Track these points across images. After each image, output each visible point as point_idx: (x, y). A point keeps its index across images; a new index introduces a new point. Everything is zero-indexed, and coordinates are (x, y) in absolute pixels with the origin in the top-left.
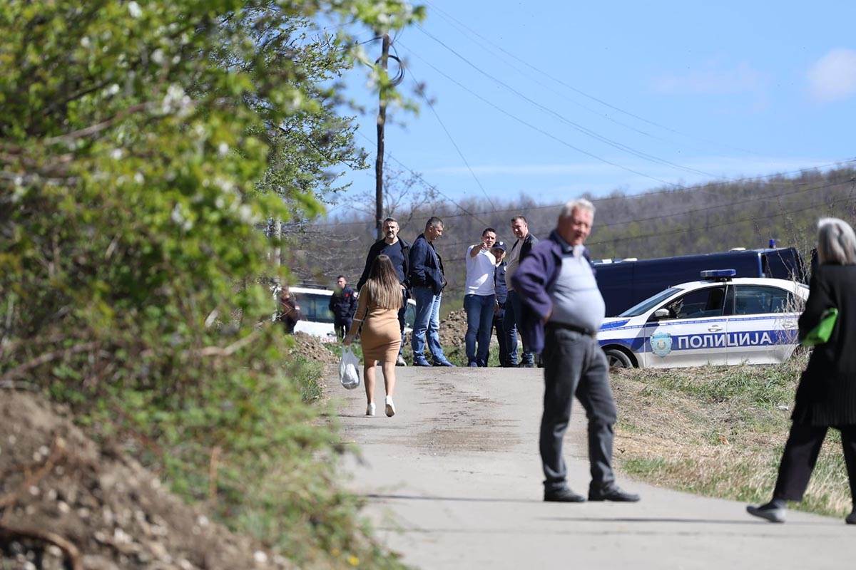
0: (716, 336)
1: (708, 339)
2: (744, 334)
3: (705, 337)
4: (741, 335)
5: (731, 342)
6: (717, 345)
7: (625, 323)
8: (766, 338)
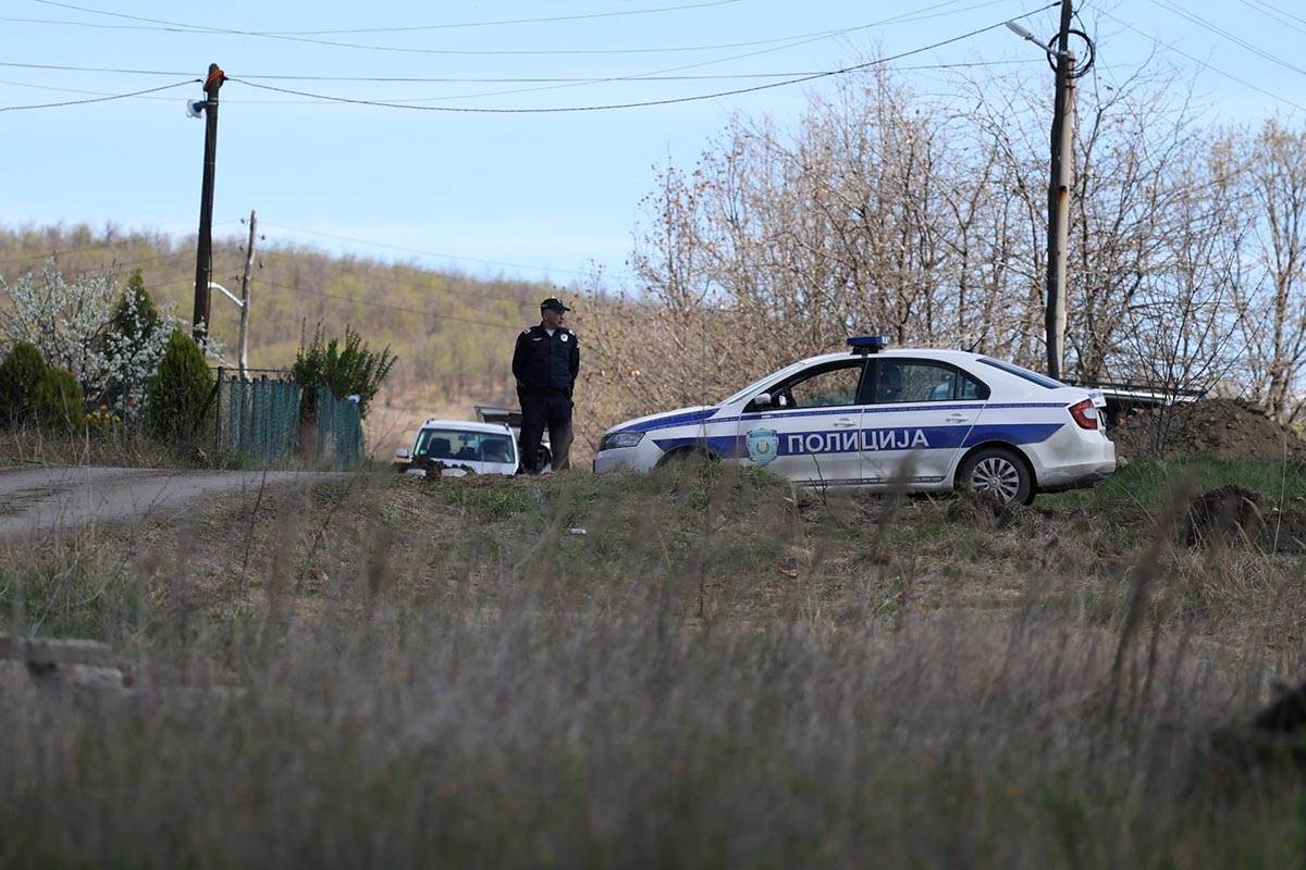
0: (845, 435)
1: (833, 439)
2: (886, 431)
3: (829, 436)
4: (882, 433)
5: (867, 444)
6: (846, 447)
7: (711, 413)
8: (920, 438)
